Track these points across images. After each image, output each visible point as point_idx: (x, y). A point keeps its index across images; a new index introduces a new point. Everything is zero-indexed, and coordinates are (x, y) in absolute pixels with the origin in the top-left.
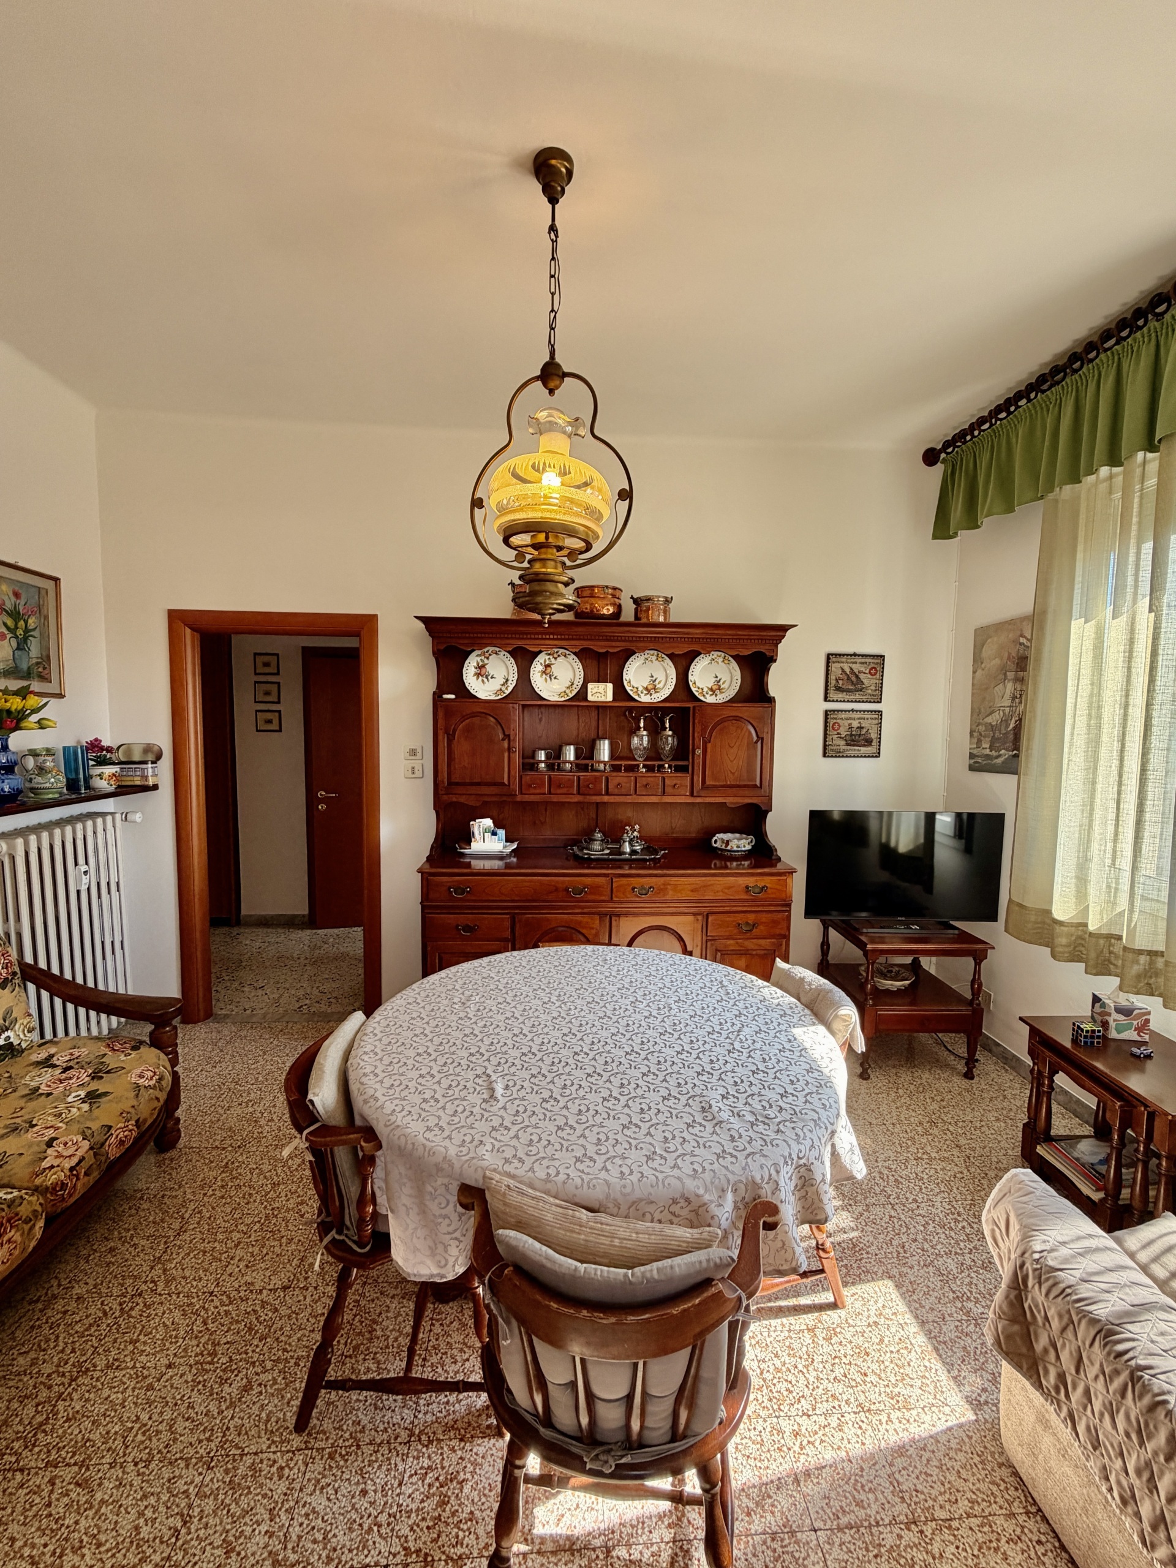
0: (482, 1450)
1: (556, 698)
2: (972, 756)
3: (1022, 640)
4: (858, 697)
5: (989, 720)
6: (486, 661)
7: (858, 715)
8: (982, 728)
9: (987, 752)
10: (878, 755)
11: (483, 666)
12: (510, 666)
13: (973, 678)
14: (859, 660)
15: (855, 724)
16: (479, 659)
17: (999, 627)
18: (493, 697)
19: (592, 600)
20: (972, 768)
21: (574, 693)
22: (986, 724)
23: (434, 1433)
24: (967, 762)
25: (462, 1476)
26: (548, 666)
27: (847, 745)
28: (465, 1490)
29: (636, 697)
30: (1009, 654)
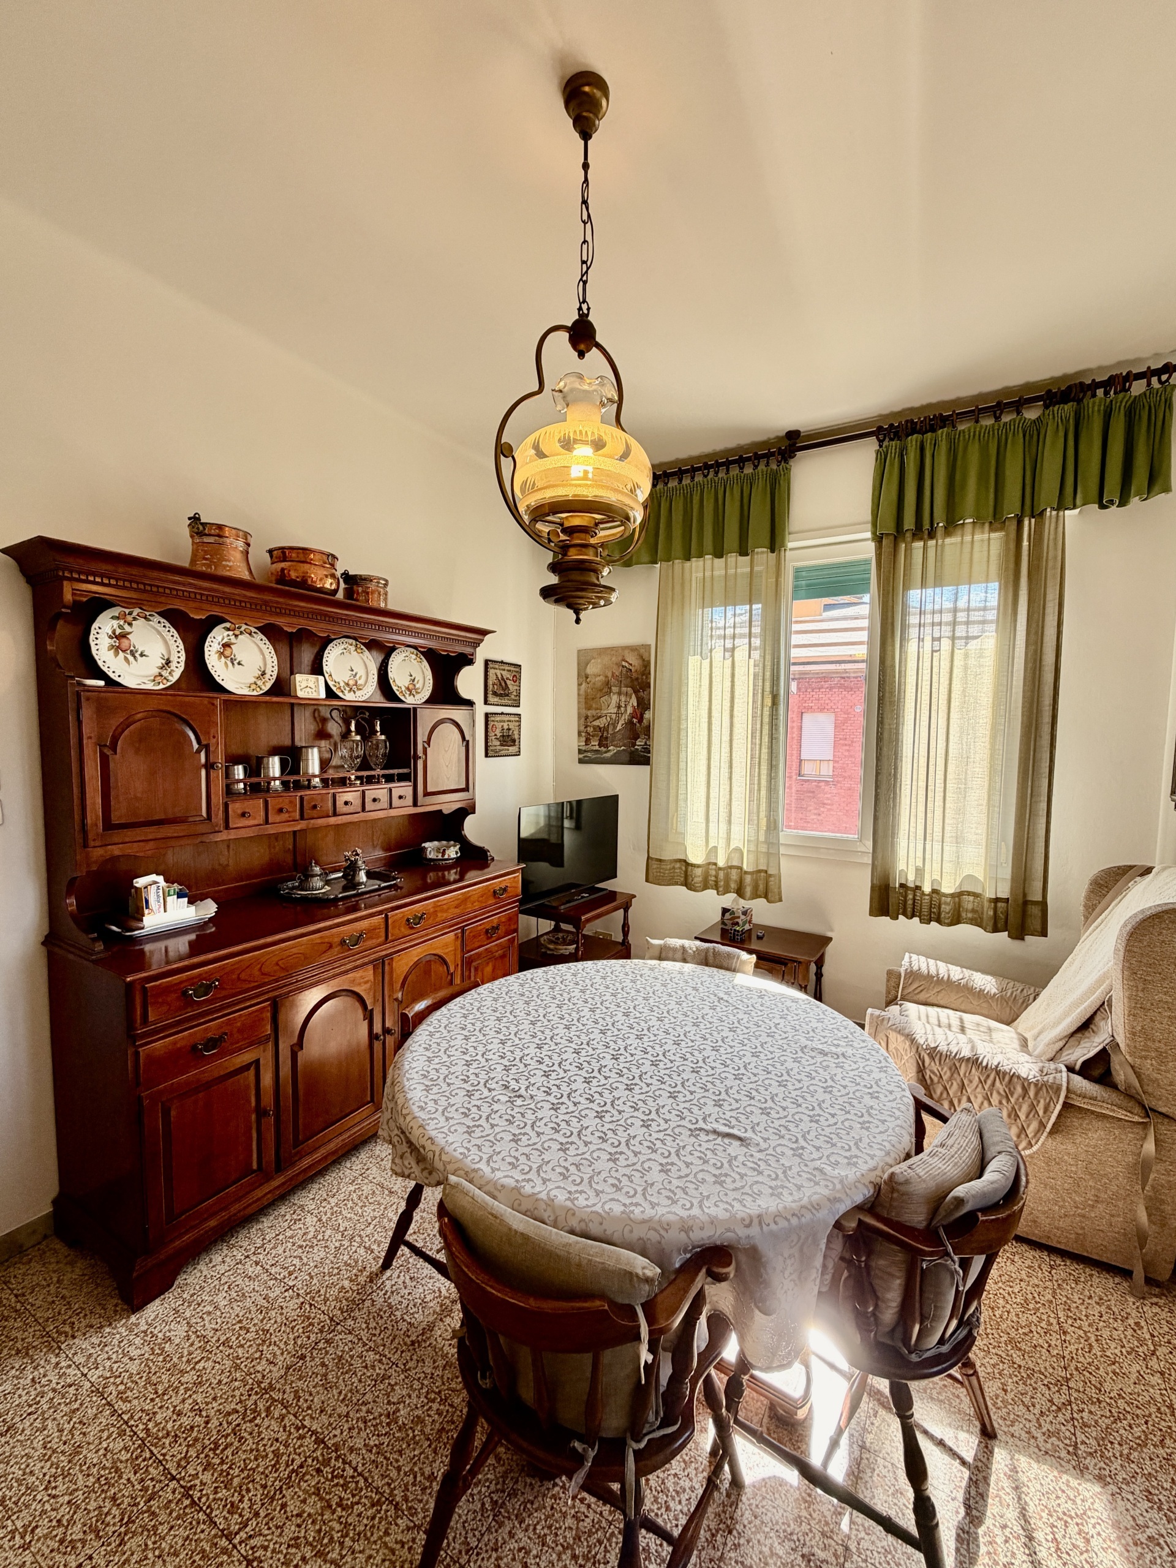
0: (748, 1514)
1: (245, 691)
2: (580, 752)
3: (624, 663)
4: (505, 701)
5: (596, 723)
6: (127, 628)
7: (507, 718)
8: (590, 730)
9: (597, 748)
10: (518, 754)
11: (123, 636)
12: (171, 642)
13: (579, 690)
14: (507, 668)
15: (506, 727)
16: (115, 623)
17: (602, 651)
18: (150, 686)
19: (307, 566)
20: (581, 761)
21: (269, 685)
22: (595, 727)
23: (711, 1560)
24: (576, 756)
25: (766, 1550)
26: (227, 646)
27: (501, 745)
28: (781, 1553)
29: (340, 694)
30: (613, 674)
